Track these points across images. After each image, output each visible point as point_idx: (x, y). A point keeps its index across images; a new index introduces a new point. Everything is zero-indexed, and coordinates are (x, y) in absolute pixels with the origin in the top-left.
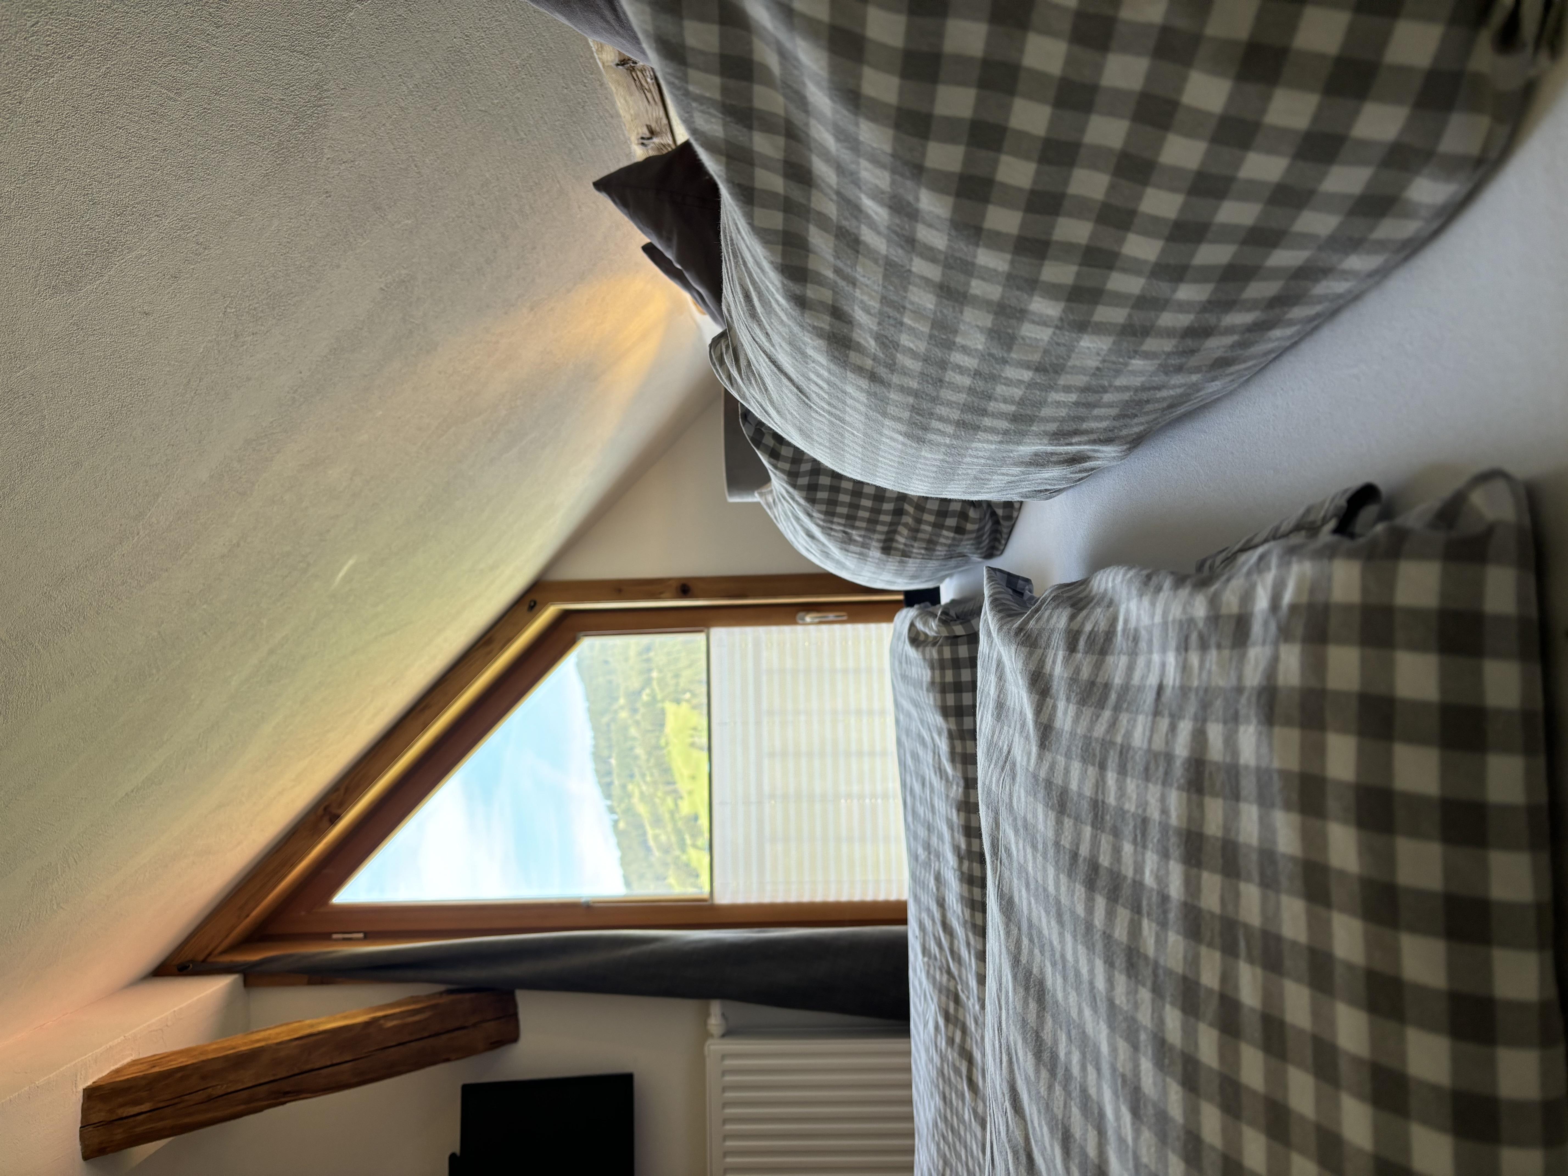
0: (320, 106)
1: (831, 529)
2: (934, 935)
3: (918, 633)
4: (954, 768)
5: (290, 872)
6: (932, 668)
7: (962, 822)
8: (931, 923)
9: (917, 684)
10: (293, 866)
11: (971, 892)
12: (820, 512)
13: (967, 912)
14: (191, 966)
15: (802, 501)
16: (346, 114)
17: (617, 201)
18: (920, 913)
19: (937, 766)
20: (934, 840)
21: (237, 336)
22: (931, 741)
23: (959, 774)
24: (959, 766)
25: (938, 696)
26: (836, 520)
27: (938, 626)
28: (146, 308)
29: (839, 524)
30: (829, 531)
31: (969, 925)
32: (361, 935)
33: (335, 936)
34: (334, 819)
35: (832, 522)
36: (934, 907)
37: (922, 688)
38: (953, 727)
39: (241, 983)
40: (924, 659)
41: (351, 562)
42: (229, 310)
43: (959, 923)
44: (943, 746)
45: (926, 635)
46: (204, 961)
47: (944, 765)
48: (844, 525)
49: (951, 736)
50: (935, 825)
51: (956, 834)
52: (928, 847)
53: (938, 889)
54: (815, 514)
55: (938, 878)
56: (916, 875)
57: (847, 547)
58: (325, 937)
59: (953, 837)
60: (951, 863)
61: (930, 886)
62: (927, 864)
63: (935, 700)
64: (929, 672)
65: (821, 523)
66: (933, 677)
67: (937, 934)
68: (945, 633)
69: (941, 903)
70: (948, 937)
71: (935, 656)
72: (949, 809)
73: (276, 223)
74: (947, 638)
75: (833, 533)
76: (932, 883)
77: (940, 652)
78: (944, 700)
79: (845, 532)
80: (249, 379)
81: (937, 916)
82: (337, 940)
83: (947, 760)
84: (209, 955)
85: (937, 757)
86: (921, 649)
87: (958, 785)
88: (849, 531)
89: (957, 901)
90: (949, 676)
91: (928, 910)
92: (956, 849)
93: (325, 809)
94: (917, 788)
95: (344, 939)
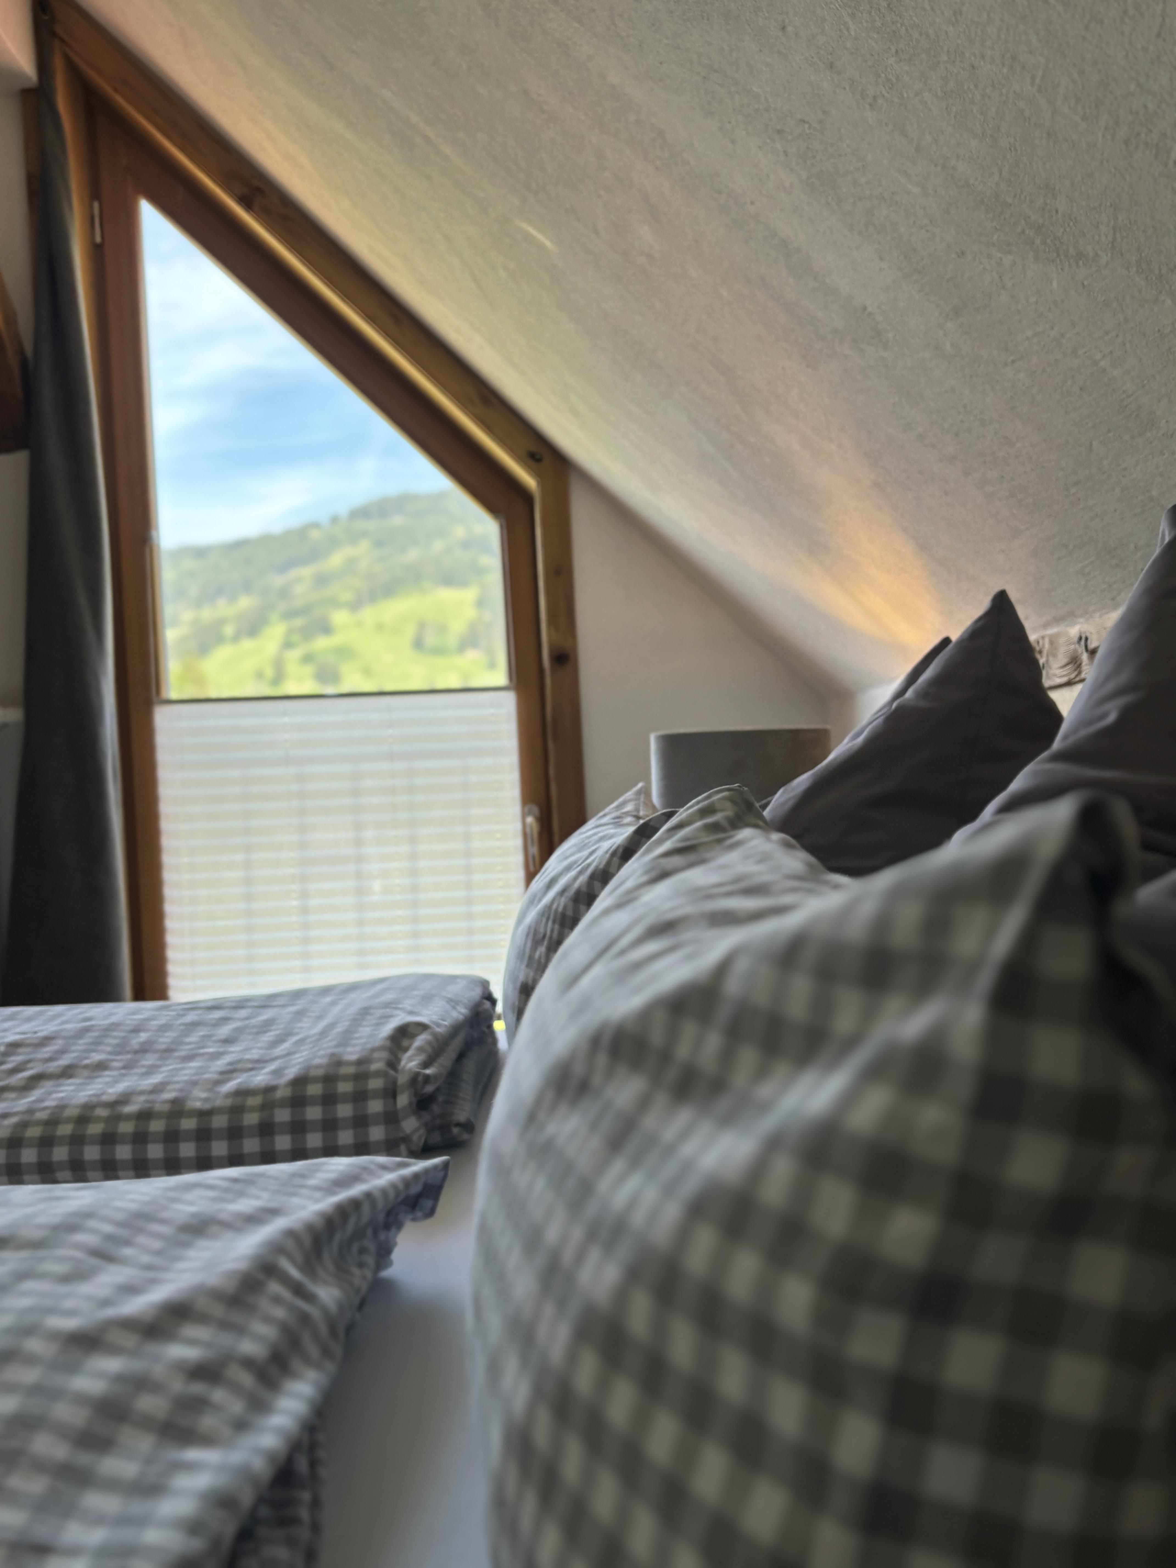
0: (1058, 255)
1: (548, 919)
2: (29, 1061)
3: (413, 1036)
4: (228, 1095)
5: (175, 144)
6: (360, 1062)
7: (158, 1107)
8: (46, 1056)
9: (346, 1037)
10: (182, 149)
11: (68, 1120)
12: (565, 907)
13: (41, 1116)
14: (46, 18)
15: (577, 885)
16: (1055, 284)
17: (980, 624)
18: (64, 1038)
19: (240, 1066)
20: (149, 1060)
21: (779, 132)
22: (273, 1056)
23: (219, 1103)
24: (229, 1102)
25: (320, 1072)
26: (557, 927)
27: (410, 1070)
28: (790, 29)
29: (552, 931)
30: (546, 915)
31: (27, 1117)
32: (98, 239)
33: (96, 205)
34: (247, 203)
35: (554, 922)
36: (65, 1061)
37: (337, 1046)
38: (279, 1094)
39: (27, 85)
40: (373, 1050)
41: (548, 244)
42: (807, 126)
43: (34, 1102)
44: (260, 1078)
45: (406, 1050)
46: (54, 34)
47: (235, 1079)
48: (551, 937)
49: (269, 1090)
50: (168, 1062)
51: (142, 1098)
52: (145, 1049)
53: (86, 1067)
54: (563, 900)
55: (101, 1066)
56: (113, 1030)
57: (531, 936)
58: (94, 192)
59: (142, 1093)
60: (110, 1091)
61: (93, 1054)
62: (121, 1048)
63: (318, 1067)
64: (353, 1057)
65: (554, 906)
66: (348, 1064)
67: (30, 1065)
68: (402, 1079)
69: (67, 1072)
70: (22, 1083)
71: (375, 1067)
72: (178, 1086)
73: (916, 190)
74: (395, 1082)
75: (544, 920)
76: (96, 1057)
77: (377, 1074)
78: (315, 1080)
79: (544, 936)
80: (733, 141)
81: (54, 1067)
82: (91, 207)
83: (240, 1083)
84: (62, 41)
85: (250, 1066)
86: (388, 1043)
87: (206, 1100)
88: (546, 943)
89: (62, 1098)
90: (345, 1087)
91: (62, 1052)
92: (124, 1099)
93: (259, 190)
94: (225, 1031)
95: (92, 218)
